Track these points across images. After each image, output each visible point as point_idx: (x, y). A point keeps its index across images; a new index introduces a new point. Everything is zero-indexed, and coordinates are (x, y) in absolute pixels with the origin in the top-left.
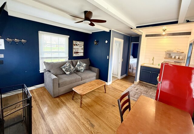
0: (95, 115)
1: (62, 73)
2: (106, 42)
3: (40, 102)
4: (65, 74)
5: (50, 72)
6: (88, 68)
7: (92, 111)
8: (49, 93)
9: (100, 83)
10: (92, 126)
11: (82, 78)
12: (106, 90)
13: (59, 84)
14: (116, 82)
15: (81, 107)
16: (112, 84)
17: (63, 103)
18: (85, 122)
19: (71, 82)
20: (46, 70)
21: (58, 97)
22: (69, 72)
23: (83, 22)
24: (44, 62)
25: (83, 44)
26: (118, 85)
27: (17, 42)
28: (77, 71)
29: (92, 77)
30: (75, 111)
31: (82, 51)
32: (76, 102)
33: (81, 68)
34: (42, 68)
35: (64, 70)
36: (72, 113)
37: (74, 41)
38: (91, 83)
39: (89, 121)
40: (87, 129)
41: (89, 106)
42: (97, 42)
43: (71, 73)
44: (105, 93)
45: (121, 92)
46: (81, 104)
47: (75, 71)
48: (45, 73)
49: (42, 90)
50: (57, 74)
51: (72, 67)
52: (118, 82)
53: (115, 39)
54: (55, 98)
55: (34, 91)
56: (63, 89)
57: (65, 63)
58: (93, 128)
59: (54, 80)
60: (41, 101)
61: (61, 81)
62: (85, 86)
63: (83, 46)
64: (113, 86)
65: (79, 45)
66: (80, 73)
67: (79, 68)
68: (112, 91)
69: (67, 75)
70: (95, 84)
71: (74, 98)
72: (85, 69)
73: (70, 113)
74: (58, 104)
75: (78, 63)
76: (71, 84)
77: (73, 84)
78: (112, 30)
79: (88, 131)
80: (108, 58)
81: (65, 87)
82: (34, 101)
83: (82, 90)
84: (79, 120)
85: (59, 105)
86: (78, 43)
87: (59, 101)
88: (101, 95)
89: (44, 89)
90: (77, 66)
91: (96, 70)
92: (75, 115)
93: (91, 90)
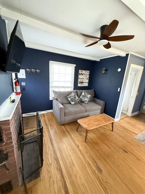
0: (102, 157)
1: (67, 102)
2: (119, 70)
3: (49, 126)
4: (71, 103)
5: (57, 100)
6: (92, 100)
7: (98, 151)
8: (56, 120)
9: (107, 119)
10: (100, 171)
11: (87, 110)
12: (114, 128)
13: (65, 113)
14: (125, 119)
15: (85, 142)
16: (119, 121)
17: (68, 132)
18: (90, 162)
19: (76, 113)
20: (55, 98)
21: (64, 125)
22: (74, 103)
23: (98, 42)
24: (53, 91)
25: (88, 73)
26: (128, 124)
27: (34, 72)
28: (81, 102)
29: (97, 110)
30: (80, 145)
31: (87, 81)
32: (80, 135)
33: (85, 99)
34: (52, 96)
35: (69, 99)
36: (77, 146)
37: (80, 70)
38: (97, 117)
39: (95, 162)
40: (94, 172)
41: (94, 143)
42: (106, 70)
43: (75, 104)
44: (112, 131)
45: (135, 135)
46: (86, 139)
47: (79, 102)
48: (53, 101)
49: (51, 115)
50: (63, 103)
51: (77, 98)
52: (127, 119)
53: (133, 66)
54: (61, 125)
55: (45, 115)
56: (68, 119)
57: (70, 93)
58: (101, 174)
59: (61, 109)
60: (51, 125)
61: (67, 111)
62: (90, 120)
63: (88, 76)
64: (122, 125)
65: (84, 74)
66: (84, 104)
67: (83, 99)
68: (121, 130)
69: (72, 105)
70: (101, 119)
71: (78, 130)
72: (90, 100)
73: (75, 146)
74: (64, 132)
75: (83, 94)
76: (75, 114)
77: (78, 115)
78: (130, 53)
79: (95, 175)
80: (119, 91)
81: (70, 116)
82: (45, 125)
83: (88, 125)
84: (84, 157)
85: (64, 134)
86: (84, 72)
87: (65, 129)
88: (107, 132)
89: (52, 114)
90: (81, 96)
91: (102, 102)
92: (80, 150)
93: (97, 126)
